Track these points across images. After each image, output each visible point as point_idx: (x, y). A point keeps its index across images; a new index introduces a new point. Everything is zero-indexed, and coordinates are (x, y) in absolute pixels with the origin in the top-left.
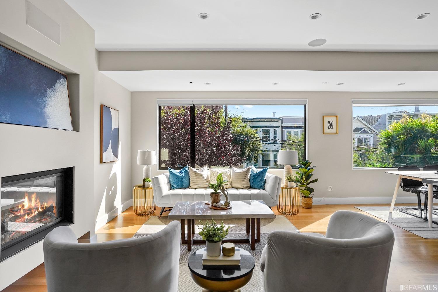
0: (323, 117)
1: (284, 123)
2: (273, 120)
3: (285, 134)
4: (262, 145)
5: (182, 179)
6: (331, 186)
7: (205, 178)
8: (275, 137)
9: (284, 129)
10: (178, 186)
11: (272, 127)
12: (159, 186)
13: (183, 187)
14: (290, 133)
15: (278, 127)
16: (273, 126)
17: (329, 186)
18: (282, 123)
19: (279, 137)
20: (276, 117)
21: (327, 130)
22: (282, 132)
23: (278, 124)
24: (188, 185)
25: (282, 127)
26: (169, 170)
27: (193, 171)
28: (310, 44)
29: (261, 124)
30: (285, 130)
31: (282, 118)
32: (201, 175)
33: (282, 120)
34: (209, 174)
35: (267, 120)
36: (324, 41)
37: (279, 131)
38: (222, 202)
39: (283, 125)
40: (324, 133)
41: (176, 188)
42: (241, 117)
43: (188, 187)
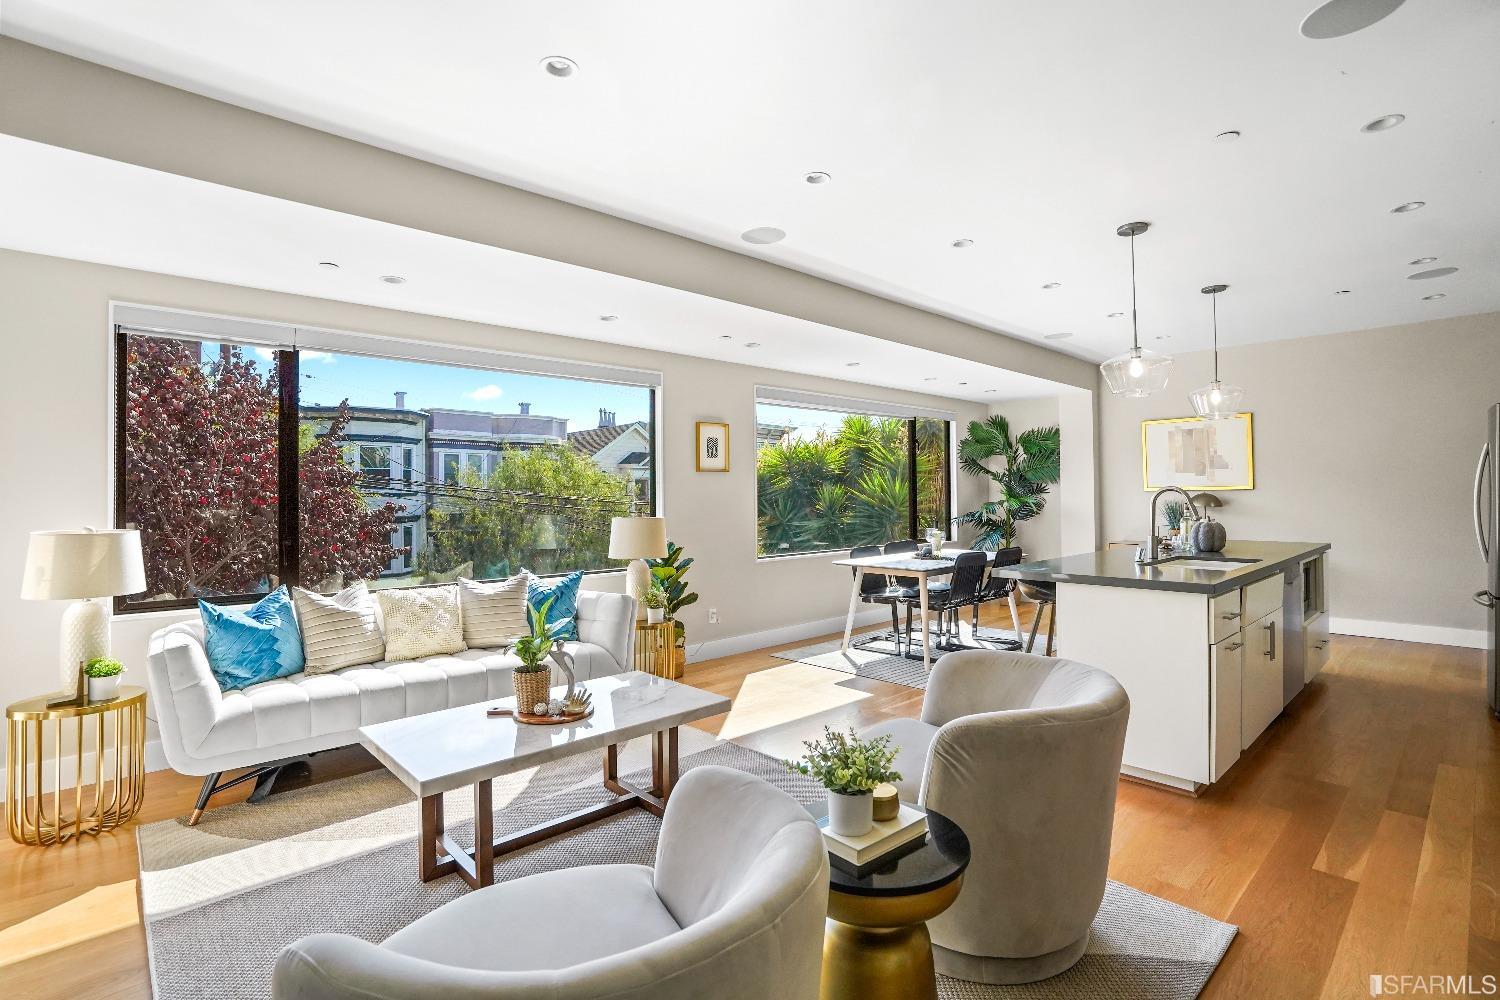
0: (698, 426)
1: (435, 431)
2: (400, 417)
3: (441, 465)
4: (367, 500)
5: (276, 640)
6: (715, 610)
7: (371, 627)
8: (407, 475)
9: (435, 450)
10: (256, 672)
11: (398, 440)
12: (197, 685)
13: (281, 671)
14: (454, 460)
15: (416, 441)
16: (401, 438)
17: (711, 610)
18: (429, 428)
19: (418, 474)
20: (407, 407)
21: (706, 462)
22: (430, 458)
23: (417, 431)
24: (300, 663)
25: (428, 440)
26: (206, 609)
27: (318, 604)
28: (746, 237)
29: (356, 428)
30: (441, 453)
31: (428, 411)
32: (354, 617)
33: (429, 419)
34: (378, 610)
35: (377, 414)
36: (780, 235)
37: (418, 453)
38: (558, 694)
39: (432, 435)
40: (698, 469)
41: (249, 682)
43: (301, 668)
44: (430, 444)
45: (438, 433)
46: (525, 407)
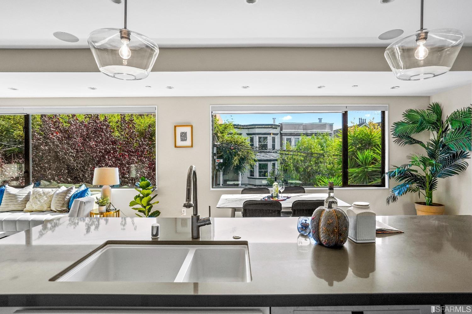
1: (283, 130)
3: (285, 142)
9: (283, 137)
11: (270, 134)
14: (289, 140)
15: (277, 134)
18: (281, 129)
22: (281, 140)
23: (277, 131)
25: (281, 134)
29: (257, 131)
30: (285, 138)
31: (281, 124)
33: (281, 126)
35: (263, 126)
37: (277, 138)
39: (282, 132)
40: (176, 147)
42: (234, 123)
44: (281, 135)
45: (284, 131)
46: (320, 120)
